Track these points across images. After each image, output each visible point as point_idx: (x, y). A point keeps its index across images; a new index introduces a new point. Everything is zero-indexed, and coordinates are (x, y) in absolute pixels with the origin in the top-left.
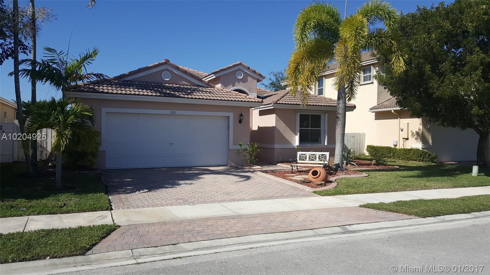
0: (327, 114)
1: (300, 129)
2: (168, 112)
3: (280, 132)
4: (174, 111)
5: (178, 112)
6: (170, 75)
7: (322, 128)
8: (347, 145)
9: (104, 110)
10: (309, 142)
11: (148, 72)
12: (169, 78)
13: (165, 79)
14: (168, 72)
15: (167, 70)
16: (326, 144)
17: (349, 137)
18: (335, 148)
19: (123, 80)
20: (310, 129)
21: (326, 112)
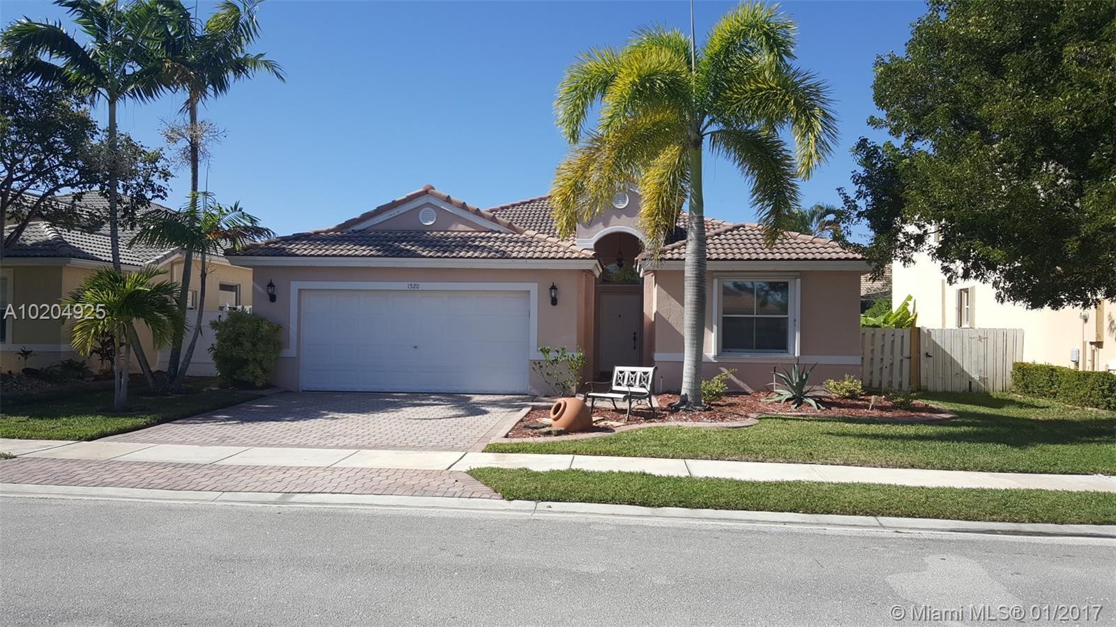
0: (799, 280)
1: (724, 318)
2: (403, 286)
3: (670, 325)
4: (416, 283)
5: (423, 286)
6: (435, 214)
7: (790, 315)
9: (295, 286)
10: (753, 348)
11: (395, 212)
12: (432, 220)
13: (425, 222)
14: (424, 210)
15: (428, 204)
16: (797, 354)
17: (966, 341)
19: (350, 230)
20: (755, 316)
21: (802, 275)
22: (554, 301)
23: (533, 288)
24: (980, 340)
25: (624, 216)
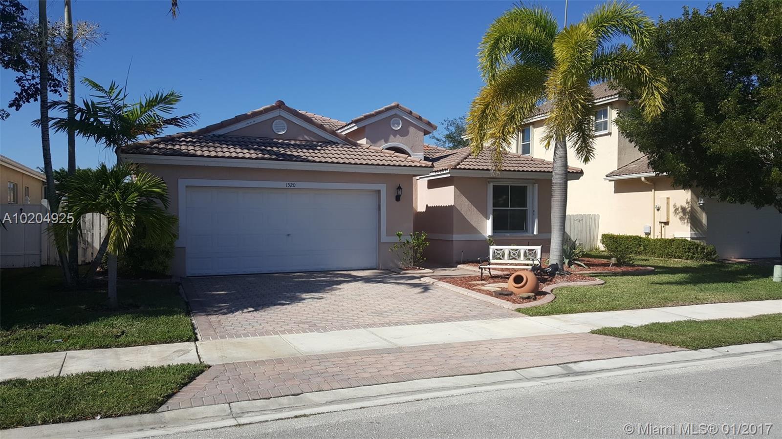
0: (537, 185)
1: (493, 209)
2: (282, 184)
3: (462, 214)
4: (293, 183)
5: (299, 185)
6: (286, 126)
7: (529, 207)
8: (569, 234)
9: (182, 183)
10: (508, 230)
11: (251, 122)
12: (283, 130)
13: (279, 132)
14: (282, 121)
15: (280, 117)
16: (535, 233)
17: (572, 221)
18: (551, 239)
19: (211, 134)
20: (510, 208)
21: (536, 181)
22: (398, 198)
23: (383, 188)
24: (579, 221)
25: (398, 136)
